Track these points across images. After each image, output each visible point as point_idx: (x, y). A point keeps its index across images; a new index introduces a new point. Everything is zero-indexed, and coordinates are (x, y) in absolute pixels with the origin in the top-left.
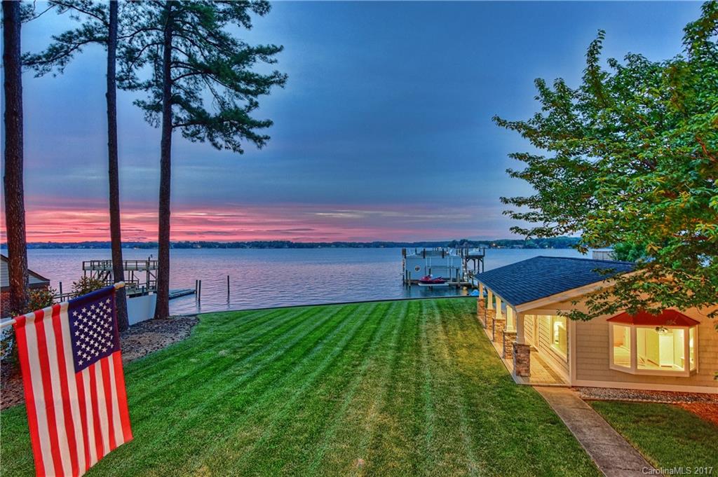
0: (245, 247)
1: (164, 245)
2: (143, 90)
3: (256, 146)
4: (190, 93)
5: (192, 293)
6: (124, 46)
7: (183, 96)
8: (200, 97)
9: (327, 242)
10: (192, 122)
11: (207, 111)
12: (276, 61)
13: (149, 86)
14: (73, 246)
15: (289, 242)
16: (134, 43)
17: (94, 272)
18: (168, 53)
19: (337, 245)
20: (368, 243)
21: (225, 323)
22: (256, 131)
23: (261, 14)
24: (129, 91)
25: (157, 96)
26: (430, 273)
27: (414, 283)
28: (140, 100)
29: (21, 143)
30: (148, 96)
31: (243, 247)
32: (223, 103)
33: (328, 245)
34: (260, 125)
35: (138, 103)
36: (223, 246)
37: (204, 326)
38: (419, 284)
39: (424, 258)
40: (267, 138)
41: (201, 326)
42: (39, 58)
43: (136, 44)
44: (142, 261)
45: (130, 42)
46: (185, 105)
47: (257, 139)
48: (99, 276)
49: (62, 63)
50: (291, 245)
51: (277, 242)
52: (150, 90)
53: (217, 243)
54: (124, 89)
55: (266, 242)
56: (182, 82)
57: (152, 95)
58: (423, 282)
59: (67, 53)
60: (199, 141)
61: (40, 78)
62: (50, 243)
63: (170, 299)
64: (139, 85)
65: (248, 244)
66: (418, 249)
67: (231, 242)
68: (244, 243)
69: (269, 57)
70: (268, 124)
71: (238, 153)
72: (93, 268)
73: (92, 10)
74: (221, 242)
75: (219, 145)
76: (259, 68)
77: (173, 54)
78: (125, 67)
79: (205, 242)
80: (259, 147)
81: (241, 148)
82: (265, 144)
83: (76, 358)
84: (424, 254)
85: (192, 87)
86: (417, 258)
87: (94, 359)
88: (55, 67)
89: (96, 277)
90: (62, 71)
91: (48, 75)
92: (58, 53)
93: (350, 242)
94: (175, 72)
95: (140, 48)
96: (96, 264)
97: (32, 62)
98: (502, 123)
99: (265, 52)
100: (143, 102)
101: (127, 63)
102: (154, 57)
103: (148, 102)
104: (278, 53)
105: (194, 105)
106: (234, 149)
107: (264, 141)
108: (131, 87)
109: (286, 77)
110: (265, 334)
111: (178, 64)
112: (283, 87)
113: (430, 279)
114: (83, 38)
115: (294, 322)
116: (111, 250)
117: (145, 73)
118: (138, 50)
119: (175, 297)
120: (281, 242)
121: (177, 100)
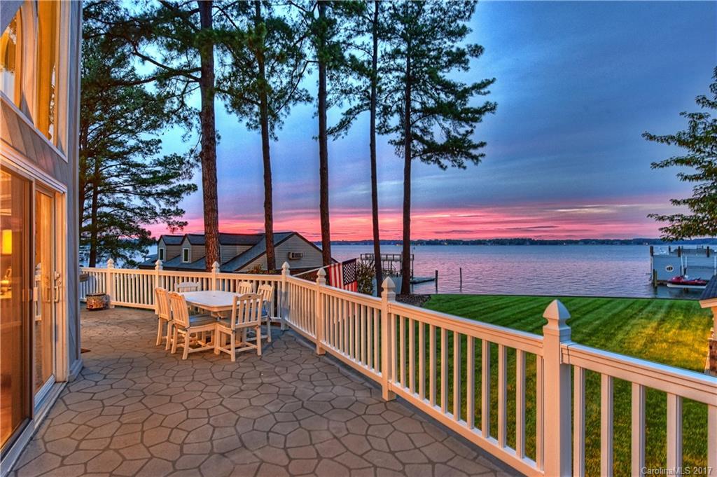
0: (487, 245)
1: (406, 243)
2: (394, 133)
3: (473, 164)
4: (424, 131)
5: (431, 280)
6: (382, 105)
7: (419, 133)
8: (431, 131)
9: (574, 239)
10: (425, 152)
11: (436, 141)
12: (489, 92)
13: (397, 129)
14: (357, 243)
15: (531, 239)
16: (388, 101)
17: (367, 261)
18: (408, 105)
19: (586, 242)
20: (626, 240)
21: (449, 301)
22: (473, 152)
23: (477, 56)
24: (385, 135)
25: (403, 135)
26: (685, 273)
27: (662, 284)
28: (392, 140)
29: (327, 185)
30: (396, 136)
31: (484, 244)
32: (448, 133)
33: (576, 242)
34: (475, 147)
35: (391, 142)
36: (466, 243)
37: (433, 302)
38: (669, 285)
39: (679, 256)
40: (482, 155)
41: (430, 302)
42: (335, 128)
43: (389, 103)
44: (397, 255)
45: (385, 102)
46: (421, 140)
47: (475, 158)
48: (370, 264)
49: (346, 129)
50: (532, 242)
51: (518, 239)
52: (398, 132)
53: (461, 241)
54: (382, 134)
55: (506, 240)
56: (419, 124)
57: (400, 135)
58: (673, 283)
59: (349, 122)
60: (432, 163)
61: (336, 140)
62: (343, 241)
63: (415, 283)
64: (392, 129)
65: (490, 241)
66: (672, 246)
67: (474, 240)
68: (485, 241)
69: (482, 91)
70: (482, 145)
71: (462, 169)
72: (367, 258)
73: (362, 92)
74: (465, 240)
75: (444, 167)
76: (474, 101)
77: (413, 104)
78: (382, 119)
79: (450, 240)
80: (476, 164)
81: (464, 165)
82: (480, 161)
83: (344, 281)
84: (679, 252)
85: (426, 125)
86: (671, 257)
87: (349, 283)
88: (343, 132)
89: (369, 265)
90: (346, 134)
91: (340, 137)
92: (344, 125)
93: (602, 239)
94: (414, 117)
95: (391, 104)
96: (368, 256)
97: (332, 132)
98: (651, 138)
99: (478, 87)
100: (394, 141)
101: (383, 116)
102: (399, 110)
103: (397, 140)
104: (491, 85)
105: (427, 138)
106: (459, 166)
107: (480, 158)
108: (386, 132)
109: (496, 104)
110: (476, 311)
111: (415, 111)
112: (493, 113)
113: (683, 280)
114: (357, 111)
115: (504, 306)
116: (373, 246)
117: (394, 121)
118: (390, 106)
119: (419, 282)
120: (522, 239)
121: (416, 137)
